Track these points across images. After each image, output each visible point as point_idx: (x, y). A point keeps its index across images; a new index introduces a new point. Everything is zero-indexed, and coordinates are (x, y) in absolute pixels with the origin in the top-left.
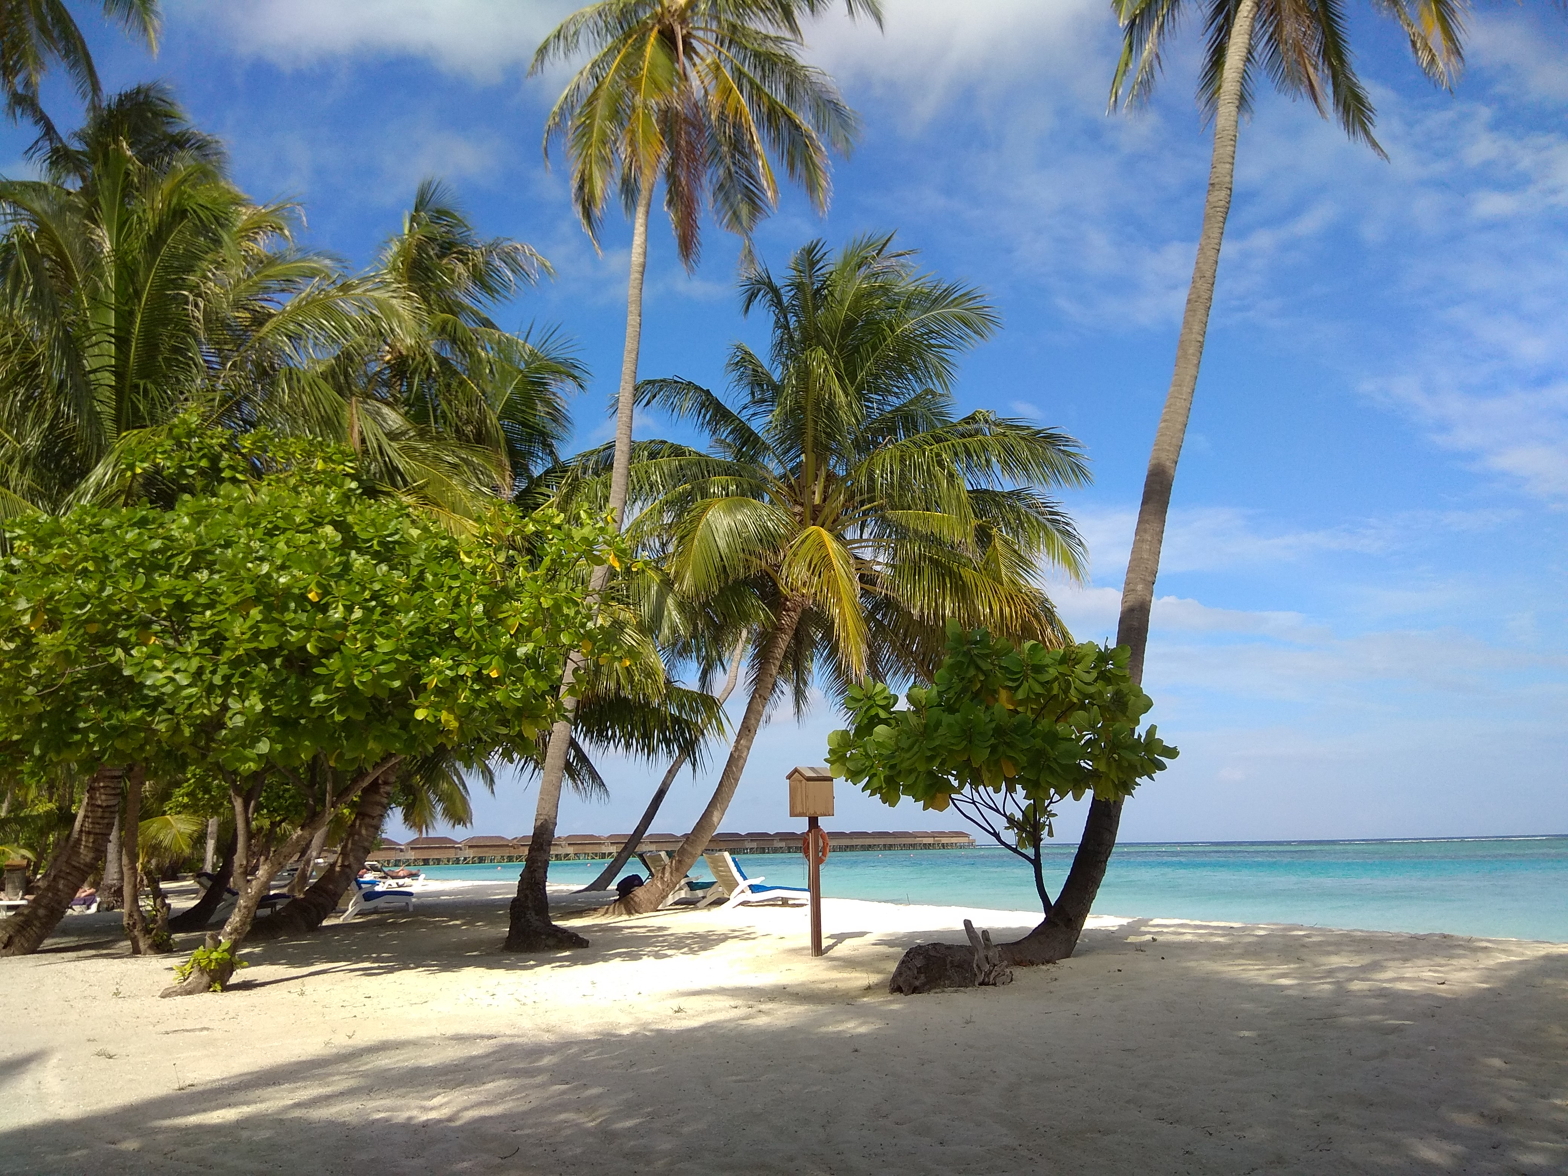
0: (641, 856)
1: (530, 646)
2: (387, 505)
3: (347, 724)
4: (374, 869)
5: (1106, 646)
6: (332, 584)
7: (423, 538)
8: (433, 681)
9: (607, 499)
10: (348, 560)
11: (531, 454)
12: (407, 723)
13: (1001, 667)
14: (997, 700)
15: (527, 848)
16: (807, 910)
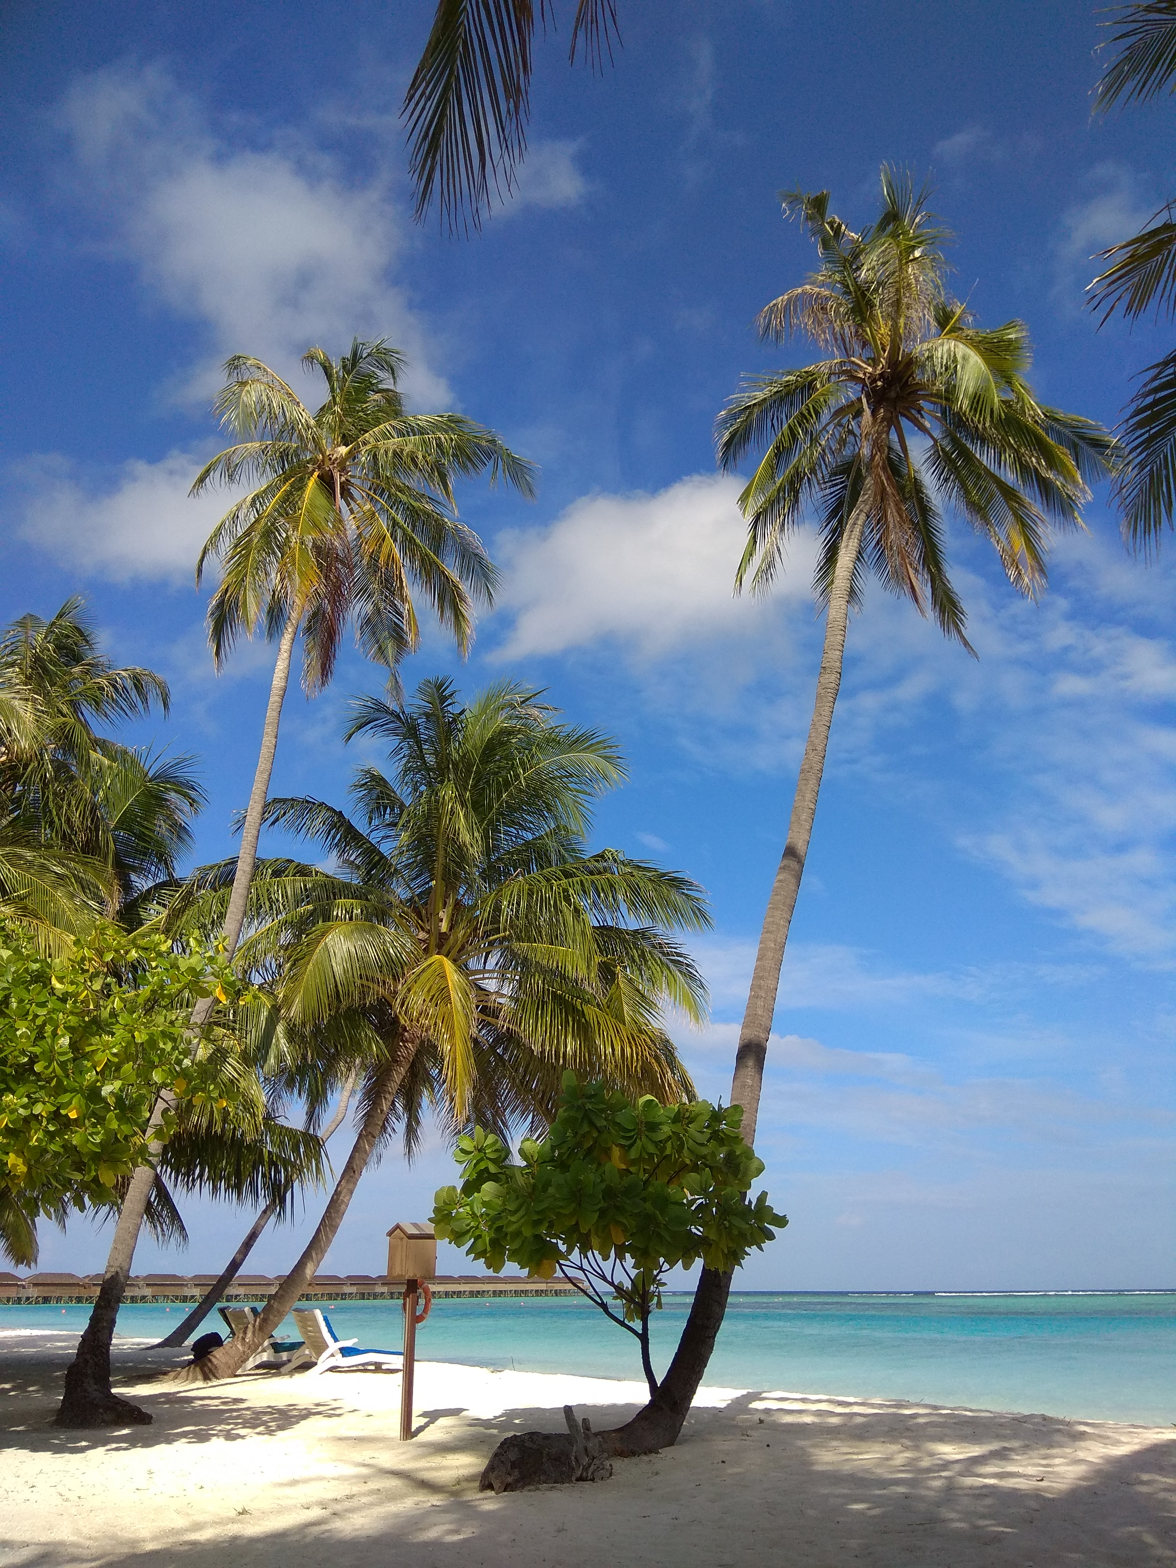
0: (222, 1310)
1: (118, 1084)
5: (720, 1106)
8: (3, 1120)
11: (143, 868)
13: (615, 1124)
14: (609, 1159)
15: (99, 1289)
16: (399, 1377)
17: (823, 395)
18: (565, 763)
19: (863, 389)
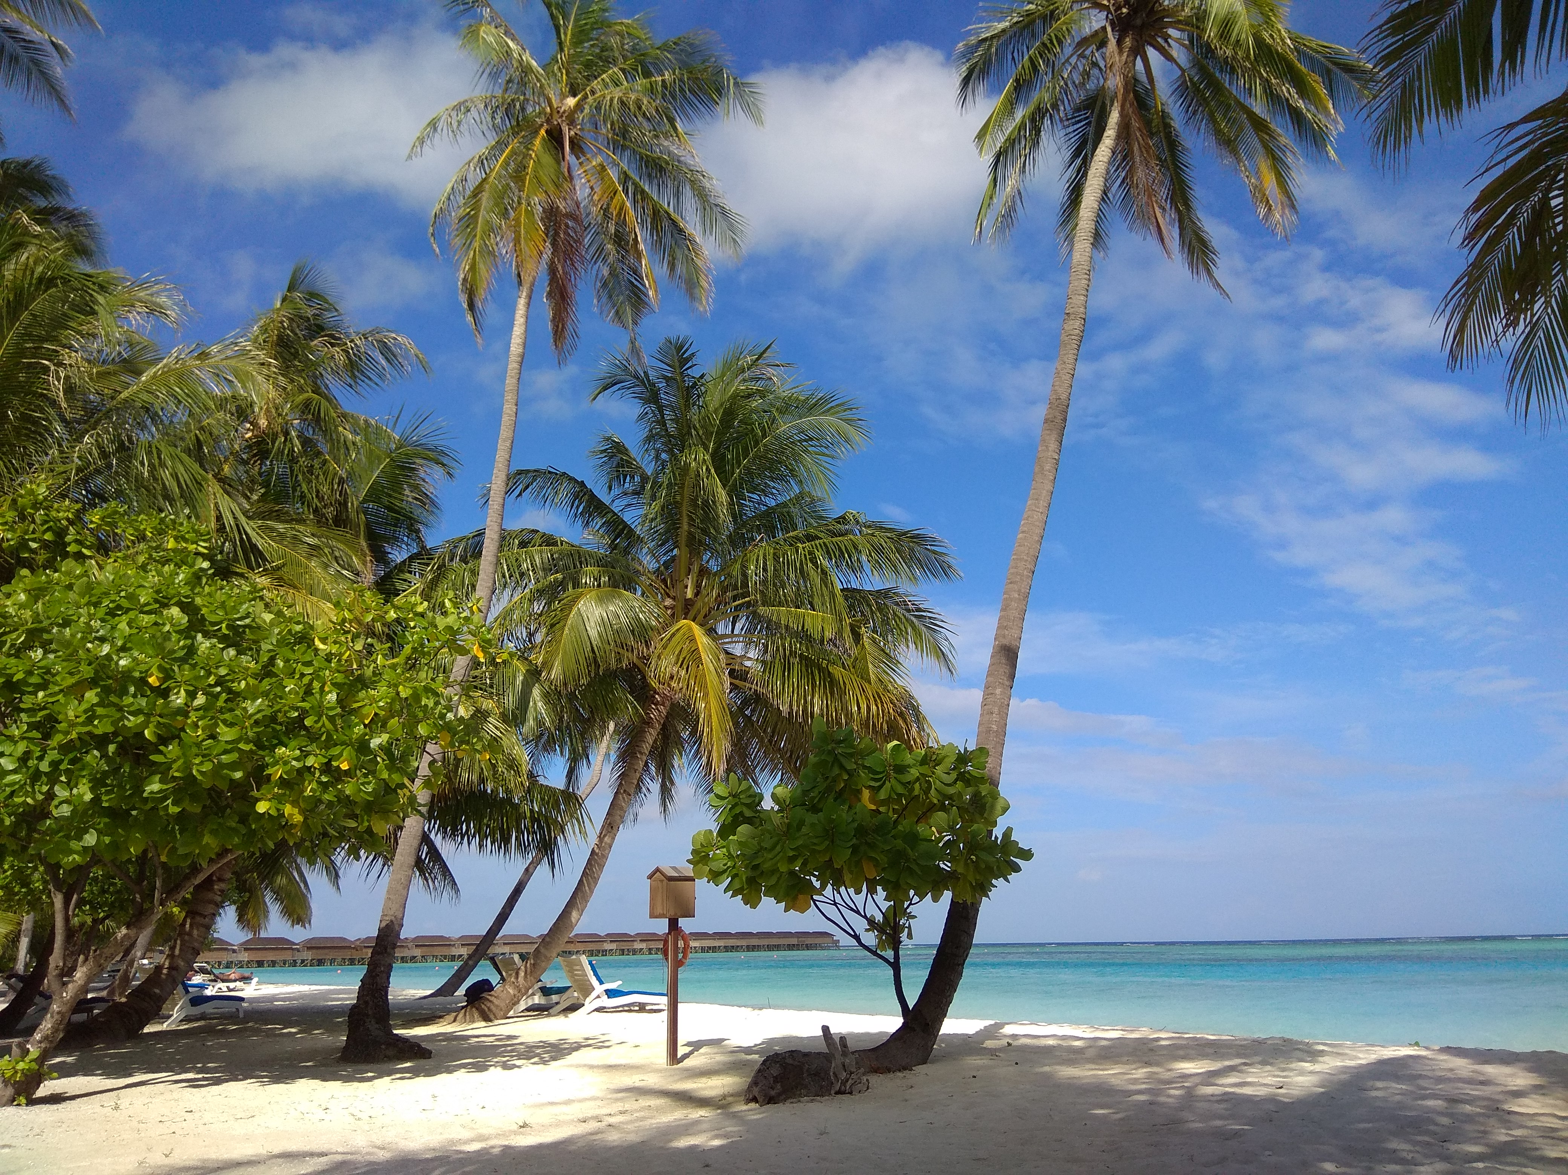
0: (492, 960)
1: (385, 737)
2: (239, 587)
3: (181, 817)
4: (203, 971)
5: (966, 748)
6: (176, 668)
7: (276, 623)
8: (277, 772)
9: (474, 587)
10: (193, 644)
11: (396, 539)
12: (247, 816)
13: (865, 767)
14: (860, 800)
15: (370, 951)
16: (664, 1016)
17: (1066, 23)
18: (805, 427)
19: (1107, 17)
